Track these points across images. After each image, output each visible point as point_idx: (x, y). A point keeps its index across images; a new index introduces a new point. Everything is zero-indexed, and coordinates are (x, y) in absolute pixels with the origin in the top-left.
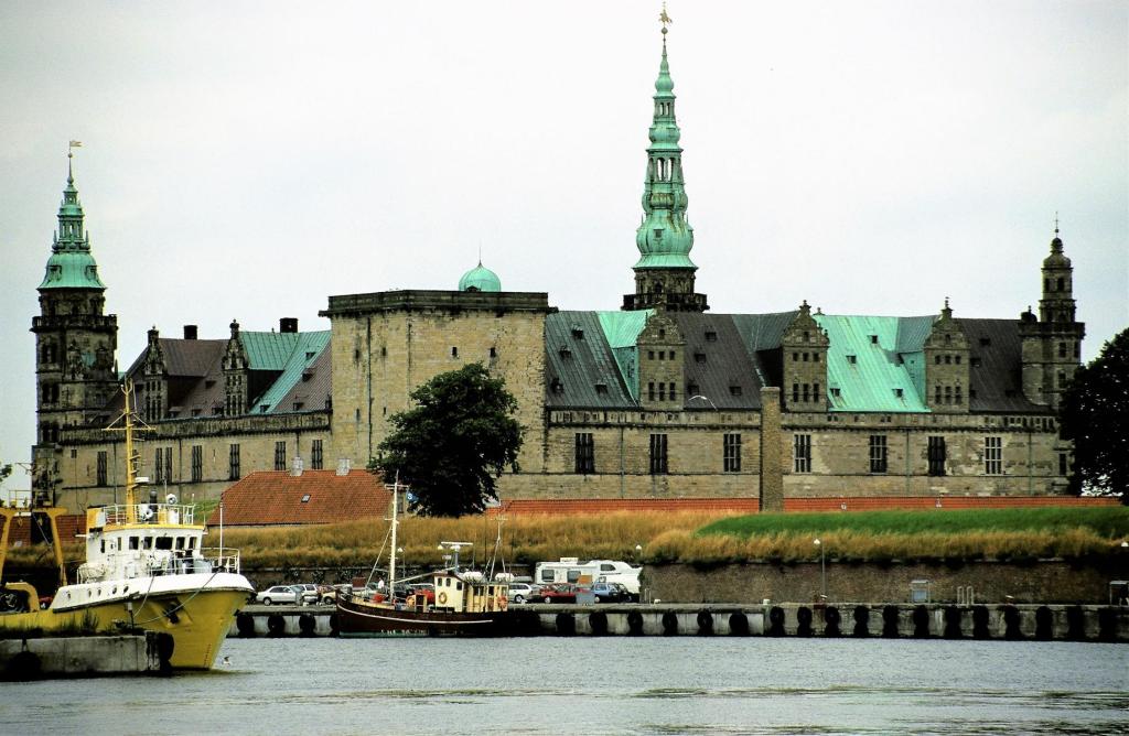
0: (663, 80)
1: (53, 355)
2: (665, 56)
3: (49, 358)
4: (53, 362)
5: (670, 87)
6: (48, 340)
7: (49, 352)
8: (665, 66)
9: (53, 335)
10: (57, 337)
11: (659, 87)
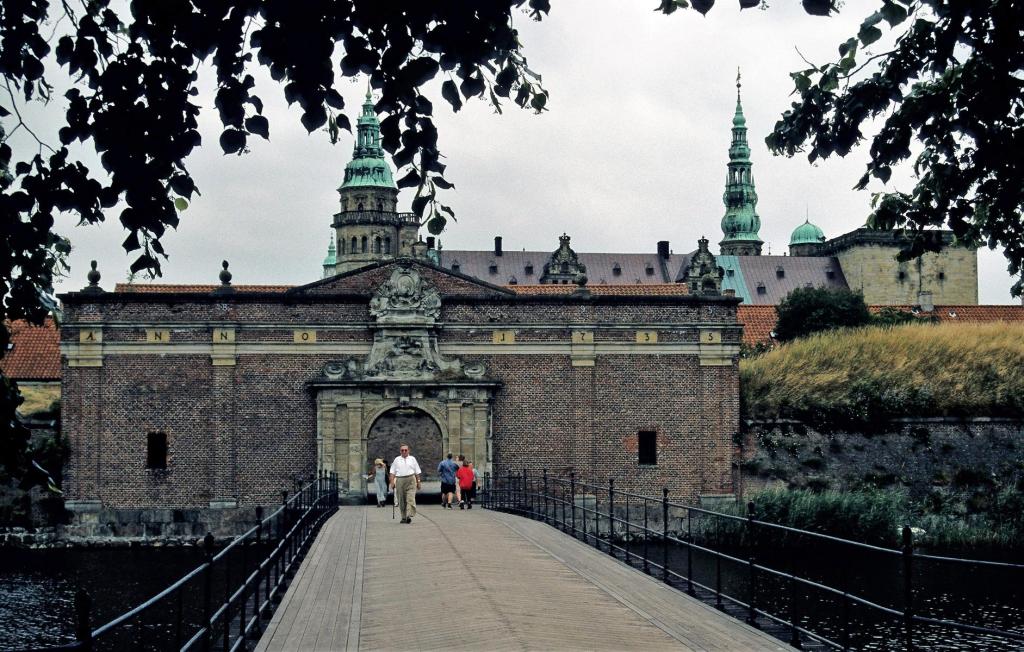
0: (739, 117)
1: (388, 246)
2: (739, 102)
3: (383, 249)
4: (388, 253)
5: (743, 122)
6: (382, 233)
7: (383, 244)
8: (739, 109)
9: (387, 229)
10: (391, 231)
11: (735, 123)
